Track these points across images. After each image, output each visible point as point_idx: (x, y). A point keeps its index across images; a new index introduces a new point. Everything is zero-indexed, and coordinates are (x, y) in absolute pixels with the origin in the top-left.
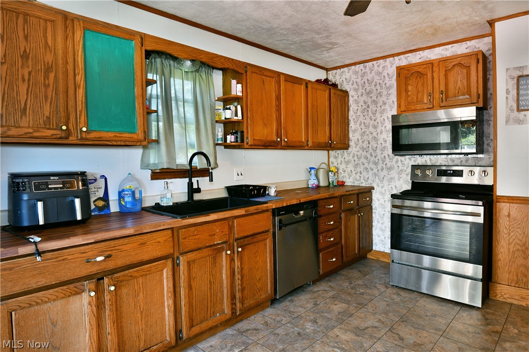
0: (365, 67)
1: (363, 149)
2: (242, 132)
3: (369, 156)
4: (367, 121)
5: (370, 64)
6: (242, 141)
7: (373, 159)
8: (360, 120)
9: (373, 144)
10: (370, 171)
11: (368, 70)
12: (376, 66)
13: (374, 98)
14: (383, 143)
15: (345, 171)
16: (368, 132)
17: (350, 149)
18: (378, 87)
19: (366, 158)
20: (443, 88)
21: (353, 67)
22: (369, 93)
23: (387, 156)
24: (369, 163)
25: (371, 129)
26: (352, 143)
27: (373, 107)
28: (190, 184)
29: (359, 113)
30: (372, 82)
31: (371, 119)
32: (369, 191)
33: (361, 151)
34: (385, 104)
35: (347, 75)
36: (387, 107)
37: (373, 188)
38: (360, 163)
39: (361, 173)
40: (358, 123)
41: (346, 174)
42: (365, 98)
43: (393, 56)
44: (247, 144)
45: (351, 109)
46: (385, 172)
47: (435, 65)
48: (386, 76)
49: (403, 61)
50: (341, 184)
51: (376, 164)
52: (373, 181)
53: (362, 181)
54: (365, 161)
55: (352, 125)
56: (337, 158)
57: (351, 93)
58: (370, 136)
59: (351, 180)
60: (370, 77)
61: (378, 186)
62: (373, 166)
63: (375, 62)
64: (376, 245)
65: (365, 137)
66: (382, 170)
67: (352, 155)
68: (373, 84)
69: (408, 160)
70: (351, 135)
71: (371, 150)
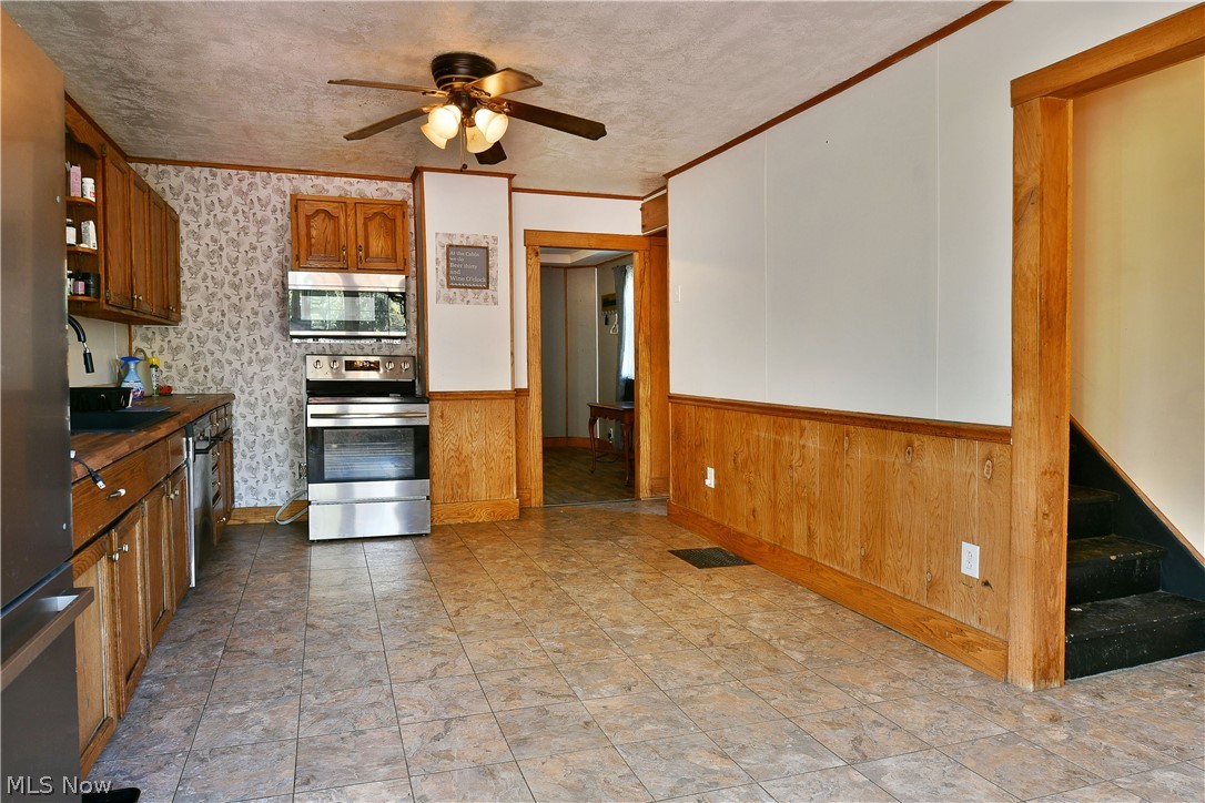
0: (215, 175)
1: (211, 325)
2: (98, 276)
3: (223, 339)
4: (219, 275)
5: (225, 172)
6: (98, 295)
7: (231, 343)
8: (204, 270)
9: (232, 316)
10: (226, 365)
11: (218, 181)
12: (235, 179)
13: (233, 235)
14: (251, 316)
15: (170, 367)
16: (220, 295)
17: (182, 326)
18: (240, 216)
19: (218, 342)
20: (361, 242)
21: (187, 169)
22: (222, 224)
23: (258, 340)
24: (223, 351)
25: (227, 290)
26: (186, 313)
27: (229, 251)
29: (201, 258)
30: (229, 205)
31: (227, 272)
32: (226, 400)
33: (206, 329)
34: (255, 248)
35: (175, 182)
36: (258, 254)
37: (232, 397)
38: (205, 350)
39: (206, 370)
40: (200, 276)
41: (173, 373)
42: (213, 230)
43: (269, 170)
44: (107, 301)
45: (183, 246)
46: (255, 368)
47: (351, 207)
48: (255, 200)
50: (165, 392)
51: (237, 352)
52: (233, 383)
53: (210, 384)
54: (214, 347)
55: (186, 276)
56: (153, 343)
57: (184, 217)
58: (226, 302)
59: (186, 383)
60: (224, 195)
61: (243, 392)
62: (232, 357)
63: (233, 172)
64: (241, 499)
65: (216, 304)
66: (250, 363)
67: (185, 335)
68: (231, 209)
69: (295, 347)
70: (183, 298)
71: (227, 327)
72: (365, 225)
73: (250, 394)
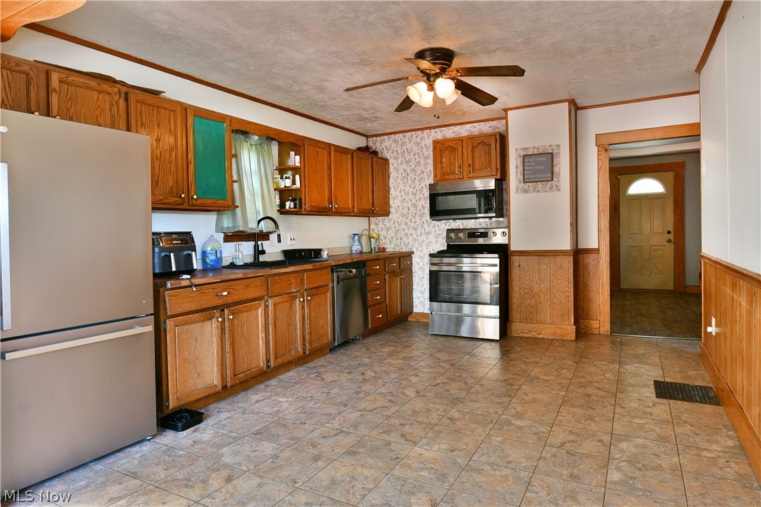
0: (405, 137)
1: (403, 215)
2: (301, 199)
3: (409, 222)
4: (407, 189)
5: (410, 134)
6: (301, 207)
7: (412, 224)
8: (400, 187)
9: (413, 210)
10: (410, 236)
11: (407, 139)
12: (414, 136)
13: (413, 167)
14: (422, 209)
15: (385, 238)
16: (407, 199)
17: (391, 216)
18: (417, 156)
19: (406, 224)
20: (470, 162)
21: (393, 136)
22: (408, 162)
23: (425, 222)
24: (409, 229)
25: (411, 196)
26: (392, 210)
27: (412, 175)
28: (256, 247)
29: (399, 181)
30: (411, 151)
31: (410, 187)
32: (409, 255)
33: (401, 218)
34: (423, 172)
35: (388, 144)
36: (425, 175)
37: (413, 253)
38: (400, 228)
39: (401, 239)
40: (399, 190)
41: (387, 241)
42: (404, 166)
43: (430, 128)
44: (305, 210)
45: (391, 176)
46: (424, 237)
47: (465, 141)
48: (424, 146)
49: (439, 134)
50: (384, 250)
51: (415, 229)
52: (413, 246)
53: (403, 246)
54: (405, 227)
55: (392, 191)
56: (379, 226)
57: (391, 161)
58: (410, 203)
59: (392, 246)
60: (409, 146)
61: (418, 250)
62: (413, 232)
63: (413, 133)
64: (417, 307)
65: (405, 204)
66: (421, 235)
67: (392, 221)
68: (412, 153)
69: (443, 224)
70: (391, 202)
71: (410, 217)
72: (472, 150)
73: (421, 251)
